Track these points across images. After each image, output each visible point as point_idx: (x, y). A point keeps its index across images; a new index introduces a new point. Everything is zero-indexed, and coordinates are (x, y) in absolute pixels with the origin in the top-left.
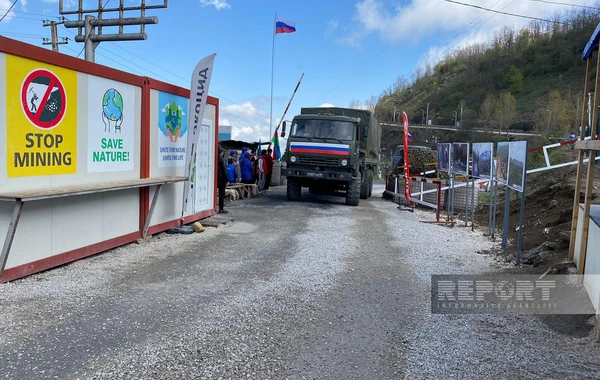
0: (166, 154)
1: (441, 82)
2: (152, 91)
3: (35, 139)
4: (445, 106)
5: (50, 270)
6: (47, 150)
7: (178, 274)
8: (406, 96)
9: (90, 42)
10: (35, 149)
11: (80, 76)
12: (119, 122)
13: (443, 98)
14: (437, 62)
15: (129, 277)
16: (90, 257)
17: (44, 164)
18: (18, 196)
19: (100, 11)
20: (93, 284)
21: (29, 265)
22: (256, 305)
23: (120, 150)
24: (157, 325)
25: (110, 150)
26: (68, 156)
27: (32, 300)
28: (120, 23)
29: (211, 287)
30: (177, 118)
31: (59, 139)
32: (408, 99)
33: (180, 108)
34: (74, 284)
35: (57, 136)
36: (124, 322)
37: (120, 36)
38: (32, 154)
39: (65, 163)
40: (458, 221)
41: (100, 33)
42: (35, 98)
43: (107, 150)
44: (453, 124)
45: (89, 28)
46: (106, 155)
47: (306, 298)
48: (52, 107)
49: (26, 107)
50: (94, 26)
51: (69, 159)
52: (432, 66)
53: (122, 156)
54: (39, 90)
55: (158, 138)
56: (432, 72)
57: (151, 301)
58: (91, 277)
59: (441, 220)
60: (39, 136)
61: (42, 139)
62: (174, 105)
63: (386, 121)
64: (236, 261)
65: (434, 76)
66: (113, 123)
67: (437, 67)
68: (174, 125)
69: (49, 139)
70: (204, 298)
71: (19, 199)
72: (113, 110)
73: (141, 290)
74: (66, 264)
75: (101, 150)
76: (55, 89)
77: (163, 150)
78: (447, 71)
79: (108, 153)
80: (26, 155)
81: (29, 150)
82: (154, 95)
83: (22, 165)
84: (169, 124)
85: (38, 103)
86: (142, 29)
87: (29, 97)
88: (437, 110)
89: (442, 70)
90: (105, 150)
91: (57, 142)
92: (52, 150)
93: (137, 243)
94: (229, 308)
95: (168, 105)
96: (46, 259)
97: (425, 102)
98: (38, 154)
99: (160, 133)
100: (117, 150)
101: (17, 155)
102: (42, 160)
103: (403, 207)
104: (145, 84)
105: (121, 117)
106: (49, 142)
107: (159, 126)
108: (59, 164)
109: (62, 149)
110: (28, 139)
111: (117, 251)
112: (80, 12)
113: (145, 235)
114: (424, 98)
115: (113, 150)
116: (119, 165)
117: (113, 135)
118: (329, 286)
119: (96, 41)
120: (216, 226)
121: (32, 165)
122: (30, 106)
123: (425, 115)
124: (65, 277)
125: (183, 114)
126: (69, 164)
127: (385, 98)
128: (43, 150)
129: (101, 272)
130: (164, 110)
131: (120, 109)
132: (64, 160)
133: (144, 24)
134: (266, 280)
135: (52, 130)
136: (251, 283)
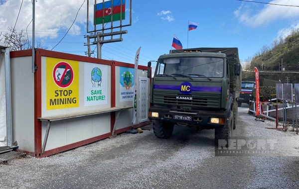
0: (124, 95)
1: (289, 47)
2: (116, 67)
3: (59, 93)
4: (293, 60)
5: (66, 151)
6: (64, 97)
7: (121, 156)
8: (269, 55)
9: (99, 44)
10: (59, 97)
11: (80, 63)
12: (100, 82)
14: (287, 36)
15: (99, 156)
16: (86, 145)
17: (63, 103)
18: (48, 119)
19: (103, 30)
20: (81, 159)
21: (56, 149)
22: (152, 175)
23: (100, 95)
24: (100, 183)
25: (95, 95)
26: (75, 99)
27: (53, 166)
28: (111, 34)
29: (135, 163)
30: (130, 78)
31: (70, 92)
32: (270, 57)
33: (131, 73)
34: (73, 159)
35: (69, 91)
36: (86, 180)
37: (112, 40)
38: (58, 99)
39: (73, 102)
40: (290, 128)
41: (103, 40)
42: (59, 74)
43: (94, 95)
45: (98, 37)
46: (93, 98)
47: (181, 172)
48: (67, 78)
49: (55, 79)
50: (100, 37)
51: (75, 101)
52: (284, 38)
53: (101, 98)
54: (61, 71)
55: (120, 88)
56: (284, 42)
57: (103, 169)
58: (82, 156)
59: (279, 127)
60: (61, 91)
61: (62, 92)
62: (127, 72)
64: (152, 149)
65: (286, 43)
66: (97, 83)
67: (287, 38)
68: (128, 82)
69: (66, 92)
70: (128, 169)
71: (49, 120)
72: (97, 77)
73: (101, 163)
74: (74, 149)
75: (91, 96)
76: (68, 70)
77: (122, 94)
78: (293, 40)
79: (94, 97)
80: (55, 100)
81: (57, 98)
82: (117, 69)
83: (53, 104)
84: (125, 81)
85: (60, 77)
86: (121, 36)
87: (57, 74)
88: (288, 62)
89: (290, 40)
90: (93, 96)
91: (70, 93)
92: (67, 97)
93: (109, 138)
94: (138, 175)
95: (125, 73)
96: (64, 146)
97: (280, 58)
98: (61, 99)
99: (121, 86)
100: (99, 95)
101: (51, 100)
102: (63, 102)
103: (258, 119)
104: (113, 64)
105: (101, 80)
106: (66, 93)
107: (120, 82)
108: (71, 103)
109: (72, 96)
110: (56, 93)
111: (99, 142)
112: (95, 31)
113: (113, 134)
114: (279, 56)
115: (97, 95)
116: (100, 102)
117: (97, 88)
118: (196, 166)
119: (102, 43)
120: (150, 130)
121: (58, 104)
122: (57, 78)
123: (281, 66)
124: (71, 155)
125: (133, 76)
126: (75, 103)
127: (256, 58)
128: (63, 97)
129: (87, 153)
130: (123, 75)
131: (100, 76)
132: (73, 101)
133: (122, 34)
134: (164, 161)
135: (67, 88)
136: (155, 162)
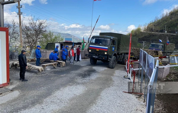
1: (171, 18)
4: (172, 26)
13: (171, 24)
32: (159, 24)
44: (174, 32)
52: (168, 13)
63: (150, 31)
65: (169, 16)
67: (170, 13)
78: (174, 14)
88: (169, 28)
89: (172, 14)
97: (164, 25)
119: (3, 4)
123: (165, 30)
127: (150, 24)
